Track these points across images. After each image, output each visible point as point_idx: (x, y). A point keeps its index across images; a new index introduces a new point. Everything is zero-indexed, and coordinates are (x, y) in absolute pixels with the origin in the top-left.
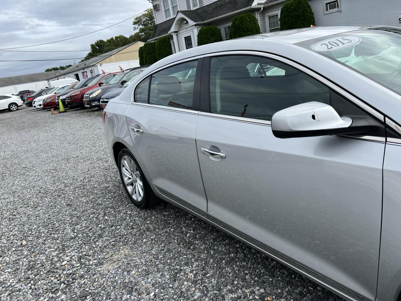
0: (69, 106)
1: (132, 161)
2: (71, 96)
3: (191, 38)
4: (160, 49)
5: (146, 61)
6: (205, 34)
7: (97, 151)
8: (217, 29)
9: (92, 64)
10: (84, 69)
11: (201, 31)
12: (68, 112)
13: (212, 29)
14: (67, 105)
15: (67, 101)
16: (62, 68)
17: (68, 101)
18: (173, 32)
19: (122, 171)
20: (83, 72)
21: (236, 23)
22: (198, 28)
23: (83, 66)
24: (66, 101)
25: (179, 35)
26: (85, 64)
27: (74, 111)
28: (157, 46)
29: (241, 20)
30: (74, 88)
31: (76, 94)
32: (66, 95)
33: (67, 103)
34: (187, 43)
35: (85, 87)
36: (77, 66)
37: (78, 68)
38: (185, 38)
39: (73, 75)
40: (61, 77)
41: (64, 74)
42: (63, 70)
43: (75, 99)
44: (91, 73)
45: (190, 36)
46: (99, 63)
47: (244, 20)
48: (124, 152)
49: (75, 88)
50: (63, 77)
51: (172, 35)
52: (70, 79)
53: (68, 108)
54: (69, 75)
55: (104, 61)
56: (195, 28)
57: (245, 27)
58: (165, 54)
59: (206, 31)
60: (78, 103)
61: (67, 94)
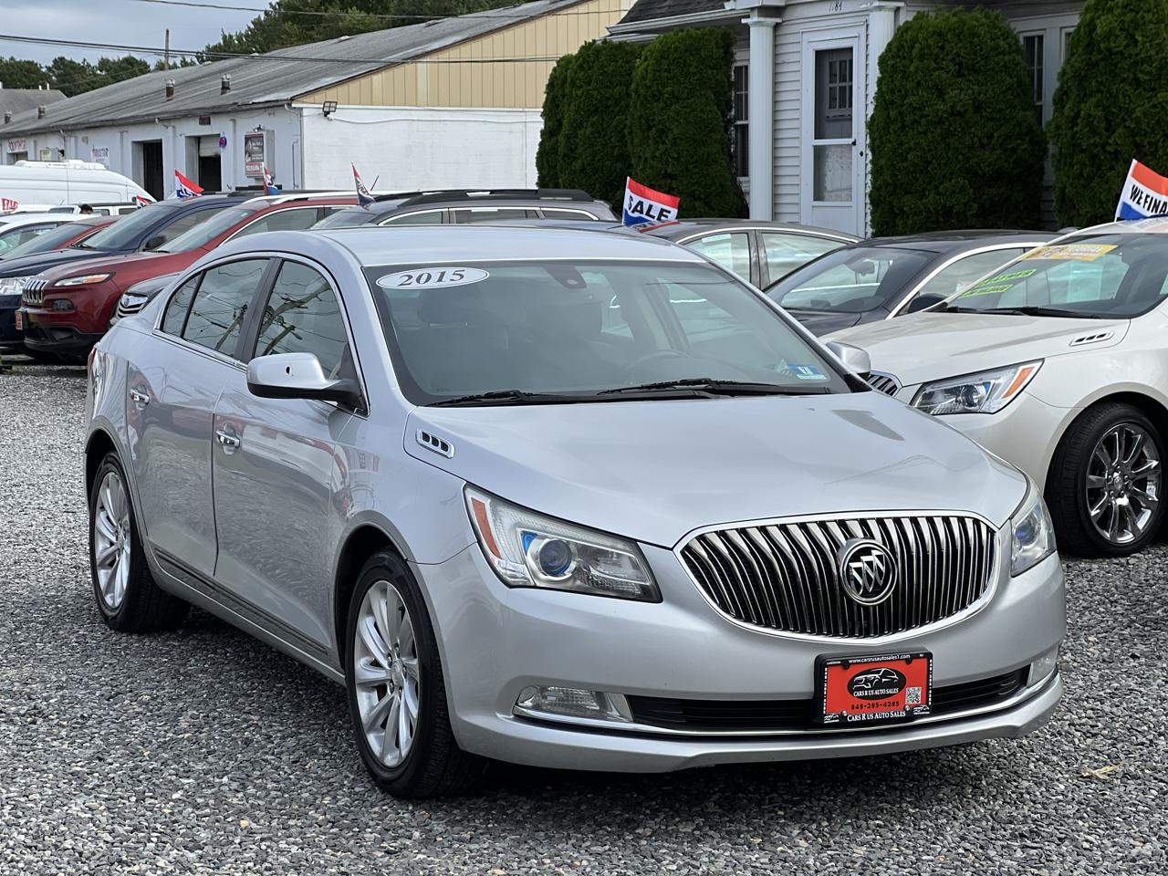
0: (28, 341)
1: (121, 486)
2: (51, 289)
3: (851, 61)
4: (657, 97)
5: (572, 151)
6: (922, 57)
7: (72, 525)
8: (1008, 35)
9: (267, 92)
10: (205, 121)
11: (908, 36)
12: (18, 374)
13: (974, 35)
14: (21, 335)
15: (26, 315)
16: (70, 77)
17: (29, 310)
18: (752, 9)
19: (98, 522)
20: (198, 139)
21: (1099, 31)
22: (897, 10)
23: (207, 95)
24: (22, 309)
25: (785, 30)
26: (225, 87)
27: (50, 373)
28: (644, 78)
29: (1130, 16)
30: (86, 243)
31: (84, 280)
32: (28, 278)
33: (20, 326)
34: (827, 85)
35: (149, 255)
36: (170, 91)
37: (172, 106)
38: (820, 55)
39: (123, 145)
40: (41, 147)
41: (67, 129)
42: (69, 95)
43: (72, 307)
44: (248, 153)
45: (851, 49)
46: (320, 97)
47: (1149, 17)
48: (110, 462)
49: (89, 248)
50: (54, 143)
51: (747, 27)
52: (96, 169)
53: (23, 357)
54: (100, 139)
55: (354, 85)
56: (880, 8)
57: (1149, 60)
58: (675, 132)
59: (930, 41)
60: (79, 336)
61: (34, 272)
